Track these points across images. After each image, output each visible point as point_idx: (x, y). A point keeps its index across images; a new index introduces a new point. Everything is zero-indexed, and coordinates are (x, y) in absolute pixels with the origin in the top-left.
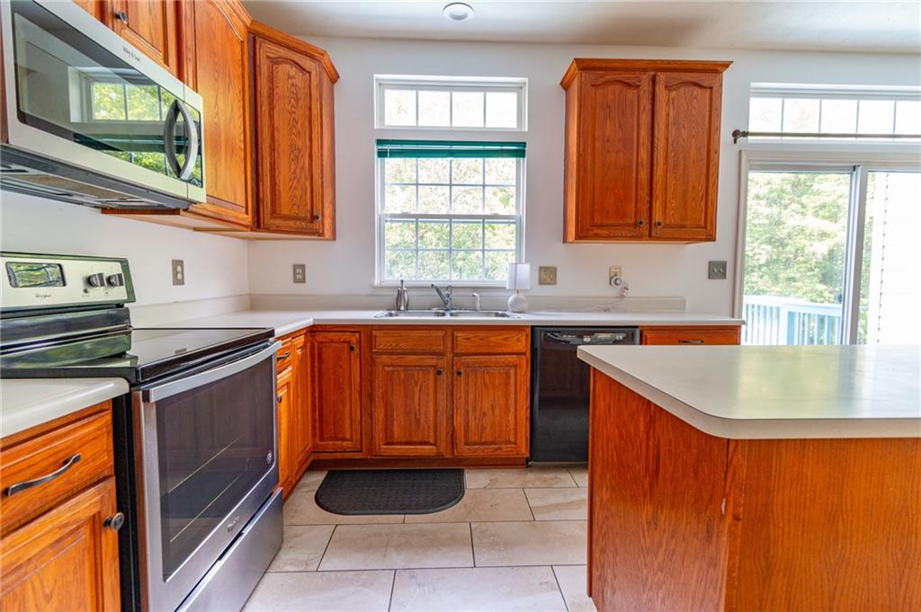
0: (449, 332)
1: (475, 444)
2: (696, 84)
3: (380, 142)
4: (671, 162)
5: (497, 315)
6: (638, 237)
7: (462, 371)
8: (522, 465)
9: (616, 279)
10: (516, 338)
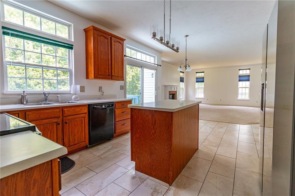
0: (61, 109)
1: (72, 146)
2: (119, 42)
3: (3, 28)
4: (115, 60)
5: (69, 102)
6: (109, 79)
7: (67, 122)
8: (86, 148)
9: (101, 90)
10: (84, 108)
